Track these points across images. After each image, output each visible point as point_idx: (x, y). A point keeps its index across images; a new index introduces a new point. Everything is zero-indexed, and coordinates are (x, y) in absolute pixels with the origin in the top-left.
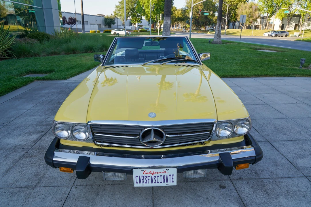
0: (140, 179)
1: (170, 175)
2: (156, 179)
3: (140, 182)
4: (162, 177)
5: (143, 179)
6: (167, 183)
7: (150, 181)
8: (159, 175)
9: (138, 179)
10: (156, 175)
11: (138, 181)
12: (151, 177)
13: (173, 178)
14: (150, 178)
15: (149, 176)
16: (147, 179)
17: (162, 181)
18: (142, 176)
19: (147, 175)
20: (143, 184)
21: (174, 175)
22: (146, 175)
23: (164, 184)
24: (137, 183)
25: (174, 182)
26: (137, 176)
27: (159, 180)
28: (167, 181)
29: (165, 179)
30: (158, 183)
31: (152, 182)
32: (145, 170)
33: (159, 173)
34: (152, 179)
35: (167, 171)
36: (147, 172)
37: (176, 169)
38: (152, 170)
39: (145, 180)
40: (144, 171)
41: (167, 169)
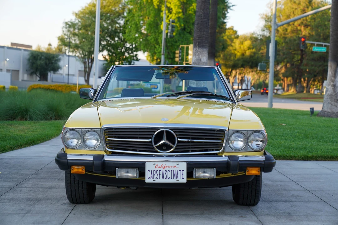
0: (152, 174)
1: (180, 171)
2: (167, 173)
3: (152, 177)
4: (173, 172)
5: (154, 173)
6: (177, 180)
7: (161, 176)
8: (170, 169)
9: (150, 173)
10: (167, 169)
11: (150, 176)
12: (162, 171)
13: (183, 174)
14: (161, 173)
15: (161, 171)
16: (158, 173)
17: (173, 177)
18: (154, 170)
19: (159, 169)
20: (154, 179)
21: (183, 170)
22: (157, 169)
23: (174, 181)
24: (149, 178)
25: (183, 178)
26: (149, 170)
27: (170, 176)
28: (177, 177)
29: (175, 175)
30: (169, 178)
31: (163, 177)
32: (156, 163)
33: (170, 167)
34: (163, 174)
35: (177, 166)
36: (158, 166)
37: (185, 164)
38: (164, 164)
39: (156, 175)
40: (155, 165)
41: (177, 163)
